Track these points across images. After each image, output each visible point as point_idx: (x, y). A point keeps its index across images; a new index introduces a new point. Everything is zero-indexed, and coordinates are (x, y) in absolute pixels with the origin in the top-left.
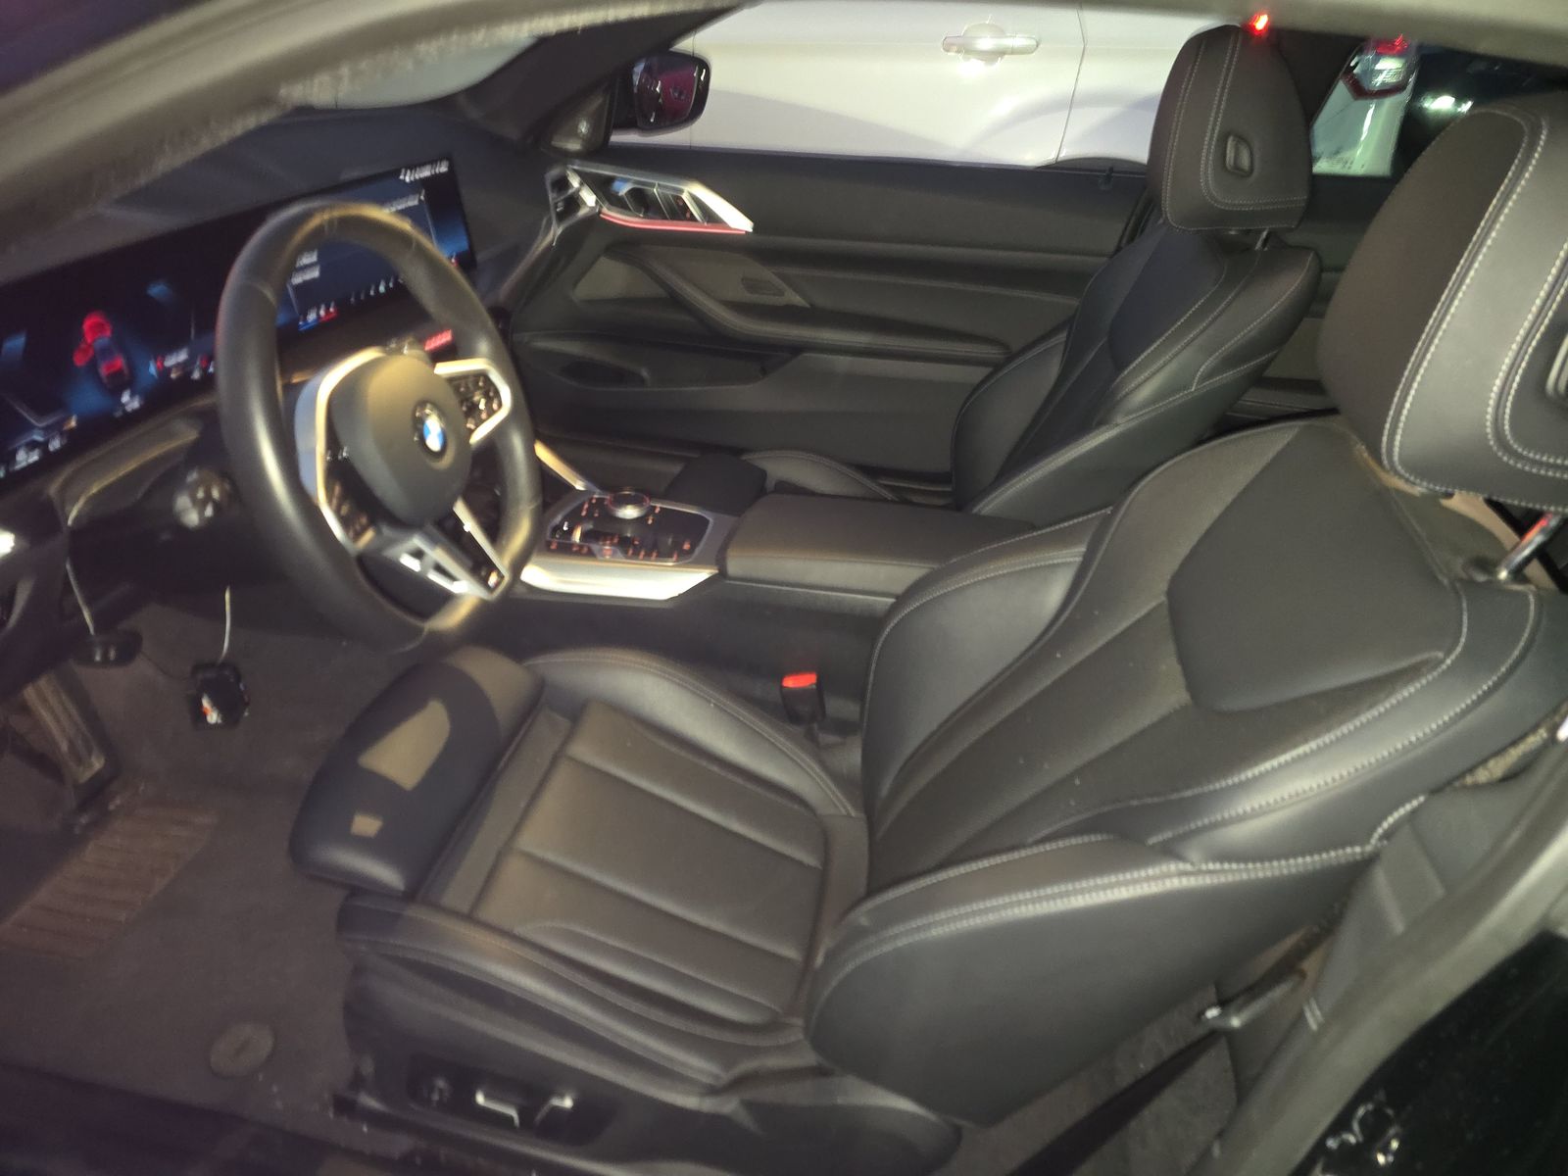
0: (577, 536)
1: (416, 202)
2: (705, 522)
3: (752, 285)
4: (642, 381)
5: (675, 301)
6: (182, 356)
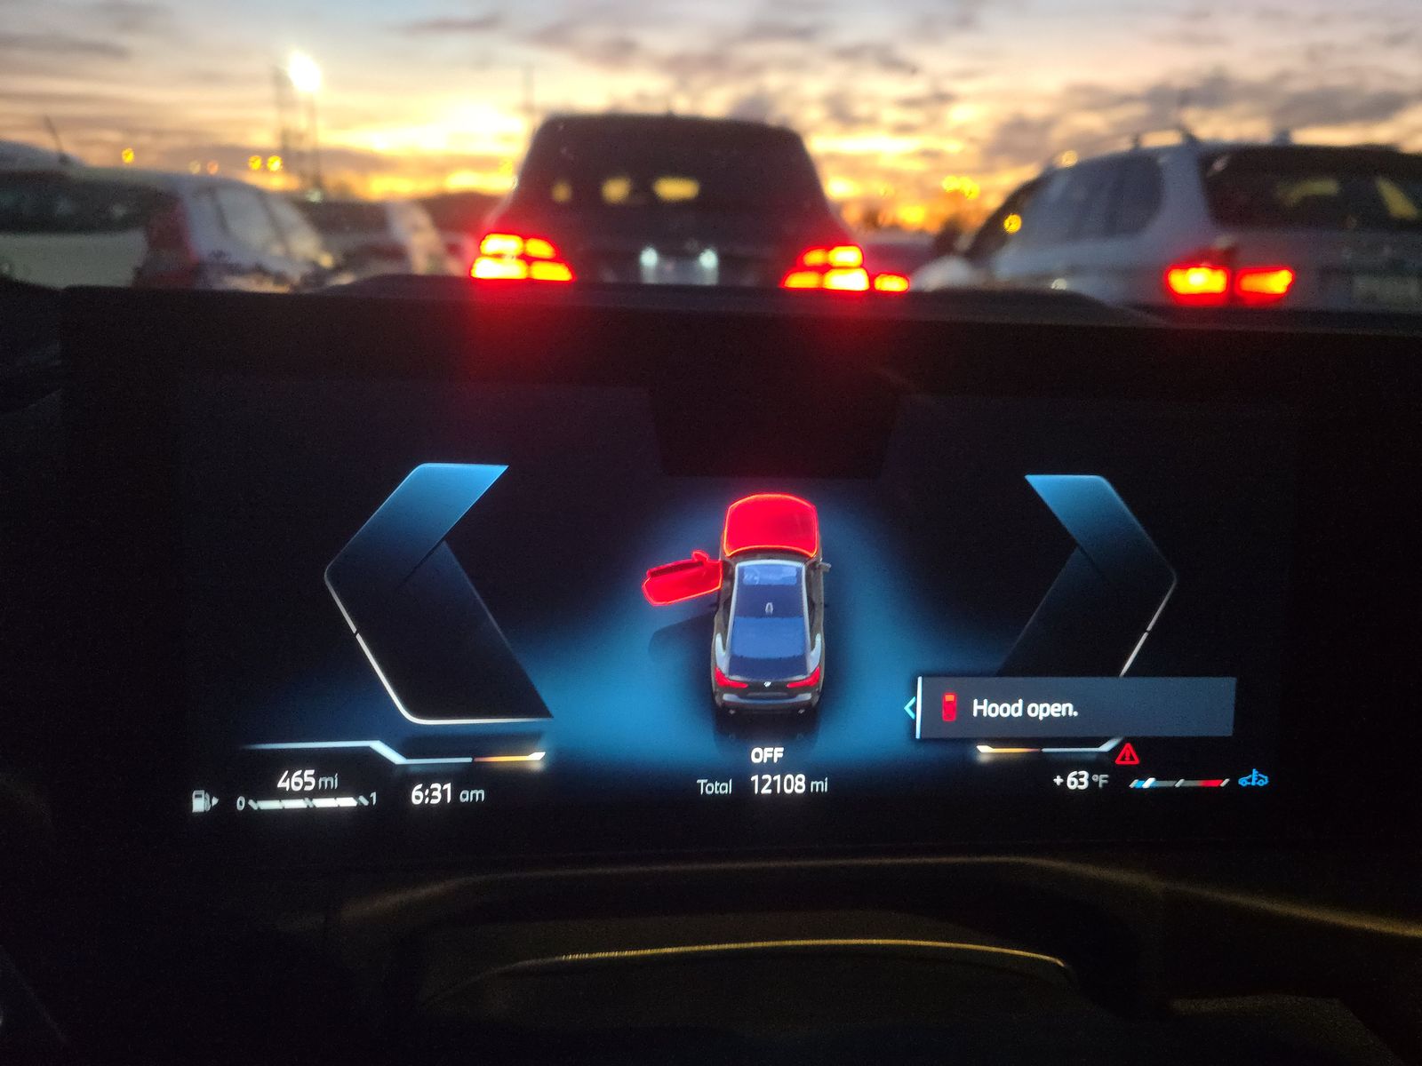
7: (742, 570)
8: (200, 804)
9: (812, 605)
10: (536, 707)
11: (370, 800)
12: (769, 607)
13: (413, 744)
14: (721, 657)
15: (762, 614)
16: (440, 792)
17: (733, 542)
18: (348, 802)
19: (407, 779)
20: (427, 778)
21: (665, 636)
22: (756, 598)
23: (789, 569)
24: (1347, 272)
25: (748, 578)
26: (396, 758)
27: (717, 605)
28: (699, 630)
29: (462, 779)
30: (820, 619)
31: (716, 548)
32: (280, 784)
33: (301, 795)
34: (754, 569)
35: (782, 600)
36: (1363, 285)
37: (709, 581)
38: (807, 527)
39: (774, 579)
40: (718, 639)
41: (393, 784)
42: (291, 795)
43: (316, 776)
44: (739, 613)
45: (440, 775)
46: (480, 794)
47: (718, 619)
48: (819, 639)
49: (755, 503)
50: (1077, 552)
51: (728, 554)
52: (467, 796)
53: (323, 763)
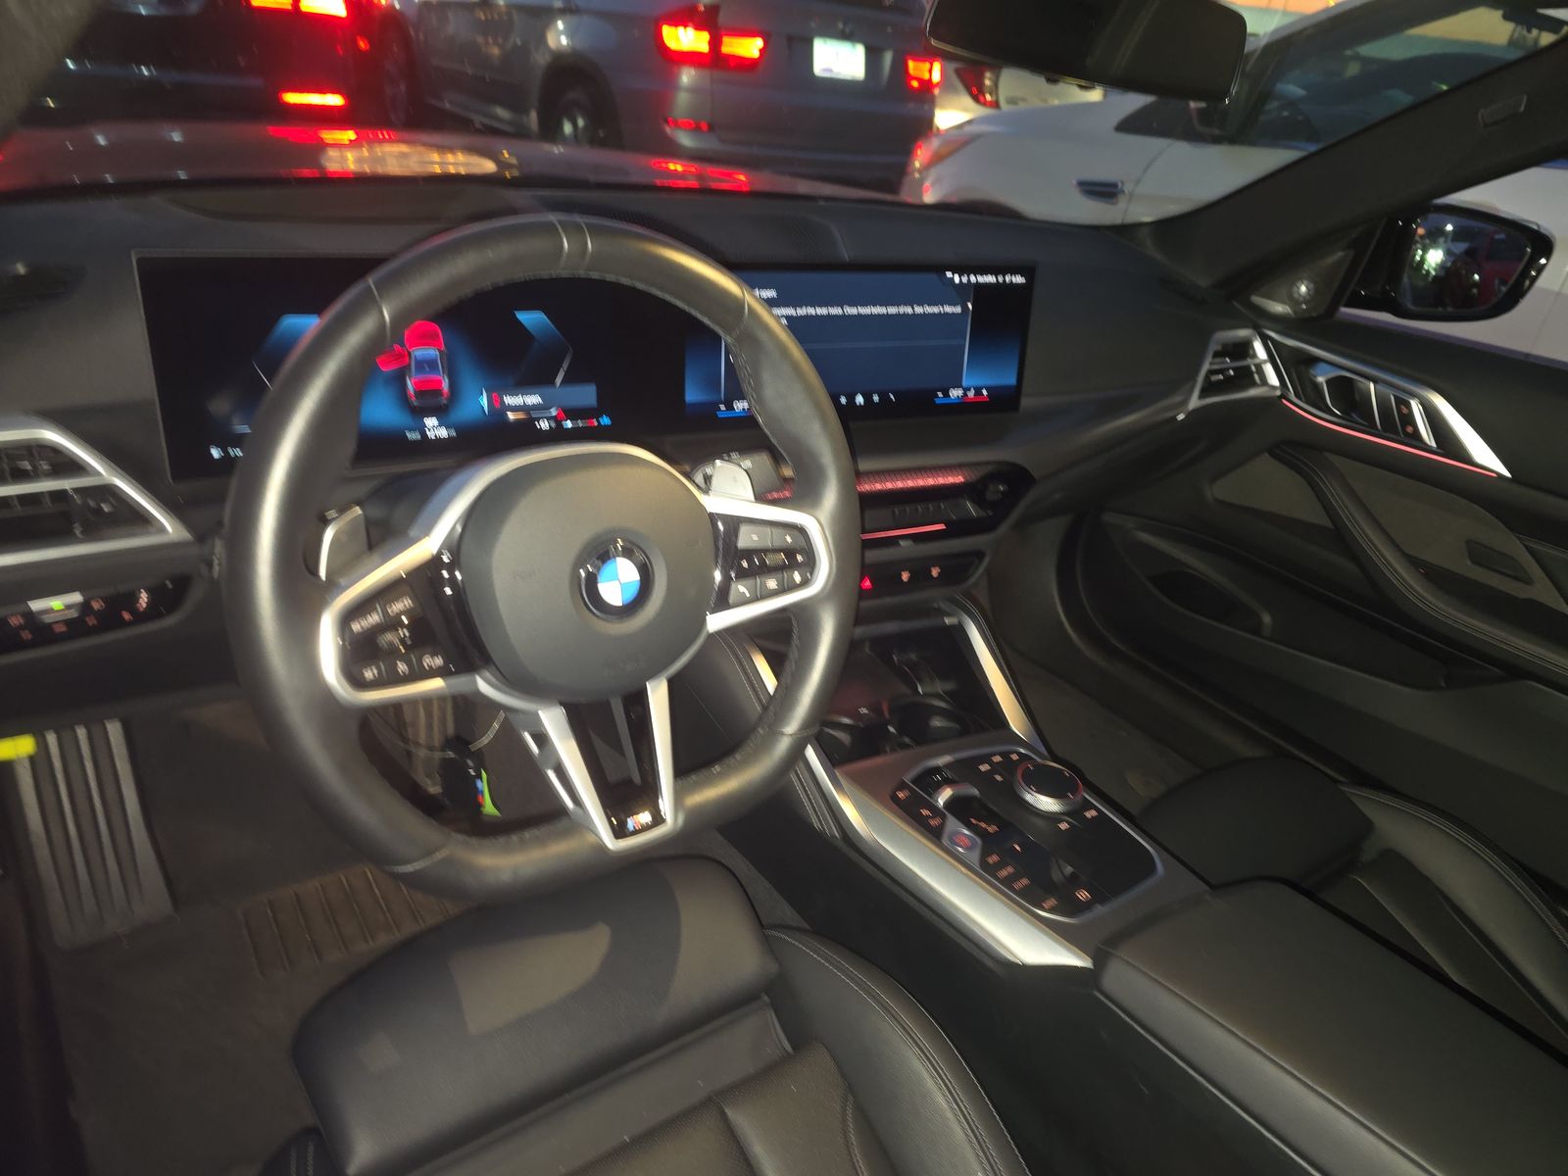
0: (944, 797)
1: (958, 310)
2: (1151, 868)
3: (1479, 553)
4: (1256, 630)
5: (1339, 537)
6: (533, 400)
7: (414, 353)
9: (442, 366)
12: (427, 369)
14: (411, 388)
15: (424, 370)
21: (389, 382)
22: (421, 364)
27: (406, 368)
28: (400, 379)
35: (431, 364)
38: (437, 336)
40: (408, 381)
44: (415, 371)
47: (407, 373)
50: (536, 343)
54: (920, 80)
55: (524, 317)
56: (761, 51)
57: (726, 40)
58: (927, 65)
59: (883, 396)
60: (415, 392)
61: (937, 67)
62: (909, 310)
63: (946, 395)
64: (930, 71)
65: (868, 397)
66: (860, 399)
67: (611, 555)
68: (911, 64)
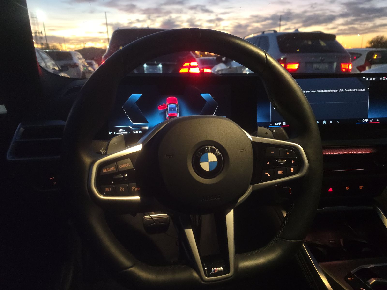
1: (364, 90)
7: (169, 106)
8: (110, 133)
9: (177, 110)
10: (147, 122)
11: (129, 132)
12: (172, 110)
13: (133, 126)
14: (167, 116)
15: (172, 111)
16: (137, 132)
17: (168, 102)
18: (126, 133)
19: (133, 130)
20: (135, 130)
21: (161, 114)
22: (171, 109)
23: (174, 105)
24: (312, 63)
25: (170, 107)
26: (132, 128)
27: (166, 110)
28: (165, 113)
29: (139, 130)
30: (178, 111)
31: (166, 104)
32: (119, 131)
33: (121, 132)
34: (170, 106)
35: (174, 109)
36: (315, 66)
37: (165, 107)
38: (176, 101)
39: (173, 107)
40: (167, 114)
41: (131, 131)
42: (120, 132)
43: (123, 130)
44: (169, 111)
45: (136, 130)
46: (141, 132)
47: (167, 112)
48: (178, 113)
49: (170, 98)
50: (207, 102)
51: (167, 104)
52: (140, 132)
53: (123, 128)
54: (346, 69)
55: (203, 95)
56: (298, 67)
57: (288, 65)
58: (347, 65)
59: (334, 121)
60: (169, 117)
61: (350, 65)
62: (343, 91)
63: (361, 121)
64: (349, 66)
65: (328, 122)
66: (324, 122)
67: (206, 151)
68: (342, 65)
